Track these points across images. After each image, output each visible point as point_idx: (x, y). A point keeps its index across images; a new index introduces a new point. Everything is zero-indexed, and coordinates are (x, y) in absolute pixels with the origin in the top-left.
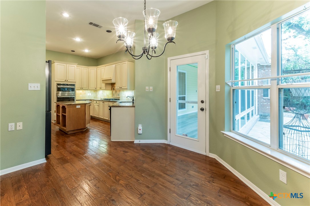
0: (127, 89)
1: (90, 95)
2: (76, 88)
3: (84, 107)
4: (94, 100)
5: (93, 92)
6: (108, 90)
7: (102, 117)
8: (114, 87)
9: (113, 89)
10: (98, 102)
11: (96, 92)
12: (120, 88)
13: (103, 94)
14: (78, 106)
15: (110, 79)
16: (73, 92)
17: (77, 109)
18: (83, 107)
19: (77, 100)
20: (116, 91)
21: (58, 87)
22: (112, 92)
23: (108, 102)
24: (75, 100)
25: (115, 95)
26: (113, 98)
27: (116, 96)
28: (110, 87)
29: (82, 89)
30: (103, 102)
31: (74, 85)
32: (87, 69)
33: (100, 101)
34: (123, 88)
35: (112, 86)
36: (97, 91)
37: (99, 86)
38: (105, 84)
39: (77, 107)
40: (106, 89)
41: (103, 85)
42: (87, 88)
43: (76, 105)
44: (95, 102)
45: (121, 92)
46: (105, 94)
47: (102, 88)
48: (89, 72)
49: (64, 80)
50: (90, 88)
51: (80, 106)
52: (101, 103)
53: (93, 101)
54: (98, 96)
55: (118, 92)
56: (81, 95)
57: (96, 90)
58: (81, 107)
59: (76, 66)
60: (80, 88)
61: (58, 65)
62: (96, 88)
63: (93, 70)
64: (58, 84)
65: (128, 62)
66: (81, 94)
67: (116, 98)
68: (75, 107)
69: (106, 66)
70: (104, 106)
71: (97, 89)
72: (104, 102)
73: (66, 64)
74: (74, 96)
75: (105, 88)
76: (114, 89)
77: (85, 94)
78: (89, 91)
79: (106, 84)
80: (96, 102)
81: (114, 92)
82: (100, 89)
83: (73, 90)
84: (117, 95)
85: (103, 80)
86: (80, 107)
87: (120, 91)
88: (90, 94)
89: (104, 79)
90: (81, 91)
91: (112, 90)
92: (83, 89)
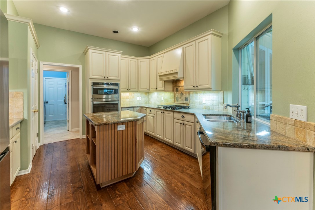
0: (211, 89)
1: (140, 99)
2: (120, 90)
3: (134, 128)
4: (146, 107)
5: (143, 95)
6: (168, 91)
7: (161, 137)
8: (177, 87)
9: (175, 89)
10: (153, 111)
11: (148, 95)
12: (193, 88)
13: (158, 97)
14: (121, 126)
15: (174, 72)
16: (116, 96)
17: (119, 133)
18: (131, 128)
19: (122, 108)
20: (182, 94)
21: (94, 87)
22: (175, 95)
23: (172, 113)
24: (120, 107)
25: (179, 100)
26: (176, 104)
27: (181, 102)
28: (170, 87)
29: (129, 90)
30: (162, 111)
31: (117, 84)
32: (136, 60)
33: (156, 110)
34: (199, 87)
35: (173, 85)
36: (150, 94)
37: (153, 86)
38: (163, 82)
39: (119, 129)
40: (165, 91)
41: (161, 84)
42: (137, 90)
43: (116, 125)
44: (148, 110)
45: (191, 95)
46: (162, 97)
47: (158, 89)
48: (138, 66)
49: (103, 77)
50: (140, 90)
51: (124, 126)
52: (159, 113)
53: (146, 109)
54: (151, 100)
55: (186, 94)
56: (128, 100)
57: (148, 92)
58: (127, 127)
59: (119, 55)
60: (126, 90)
61: (93, 53)
62: (148, 88)
63: (143, 62)
64: (94, 84)
65: (213, 36)
66: (128, 98)
67: (182, 105)
68: (115, 128)
69: (164, 53)
70: (163, 119)
71: (151, 90)
72: (164, 111)
73: (105, 52)
74: (118, 102)
75: (163, 89)
76: (177, 90)
77: (133, 97)
78: (138, 94)
79: (165, 82)
80: (151, 111)
81: (178, 94)
82: (155, 90)
83: (116, 92)
84: (183, 100)
85: (160, 76)
86: (124, 128)
87: (189, 93)
88: (140, 97)
89: (162, 74)
90: (128, 94)
91: (173, 91)
92: (131, 90)
